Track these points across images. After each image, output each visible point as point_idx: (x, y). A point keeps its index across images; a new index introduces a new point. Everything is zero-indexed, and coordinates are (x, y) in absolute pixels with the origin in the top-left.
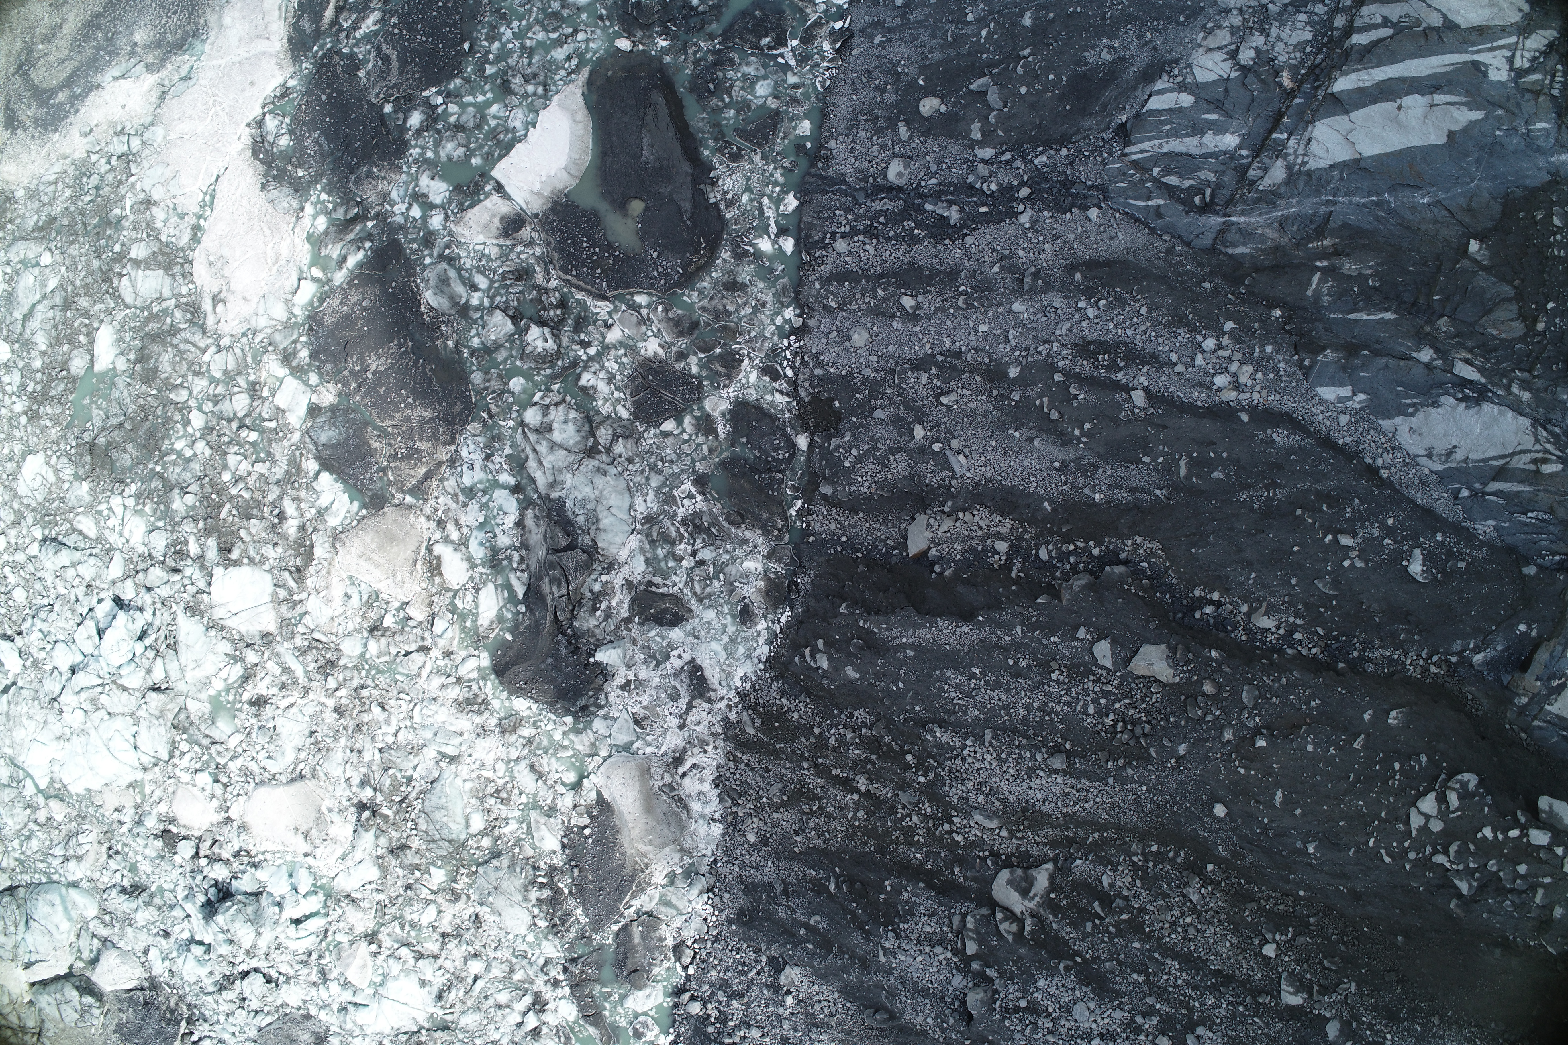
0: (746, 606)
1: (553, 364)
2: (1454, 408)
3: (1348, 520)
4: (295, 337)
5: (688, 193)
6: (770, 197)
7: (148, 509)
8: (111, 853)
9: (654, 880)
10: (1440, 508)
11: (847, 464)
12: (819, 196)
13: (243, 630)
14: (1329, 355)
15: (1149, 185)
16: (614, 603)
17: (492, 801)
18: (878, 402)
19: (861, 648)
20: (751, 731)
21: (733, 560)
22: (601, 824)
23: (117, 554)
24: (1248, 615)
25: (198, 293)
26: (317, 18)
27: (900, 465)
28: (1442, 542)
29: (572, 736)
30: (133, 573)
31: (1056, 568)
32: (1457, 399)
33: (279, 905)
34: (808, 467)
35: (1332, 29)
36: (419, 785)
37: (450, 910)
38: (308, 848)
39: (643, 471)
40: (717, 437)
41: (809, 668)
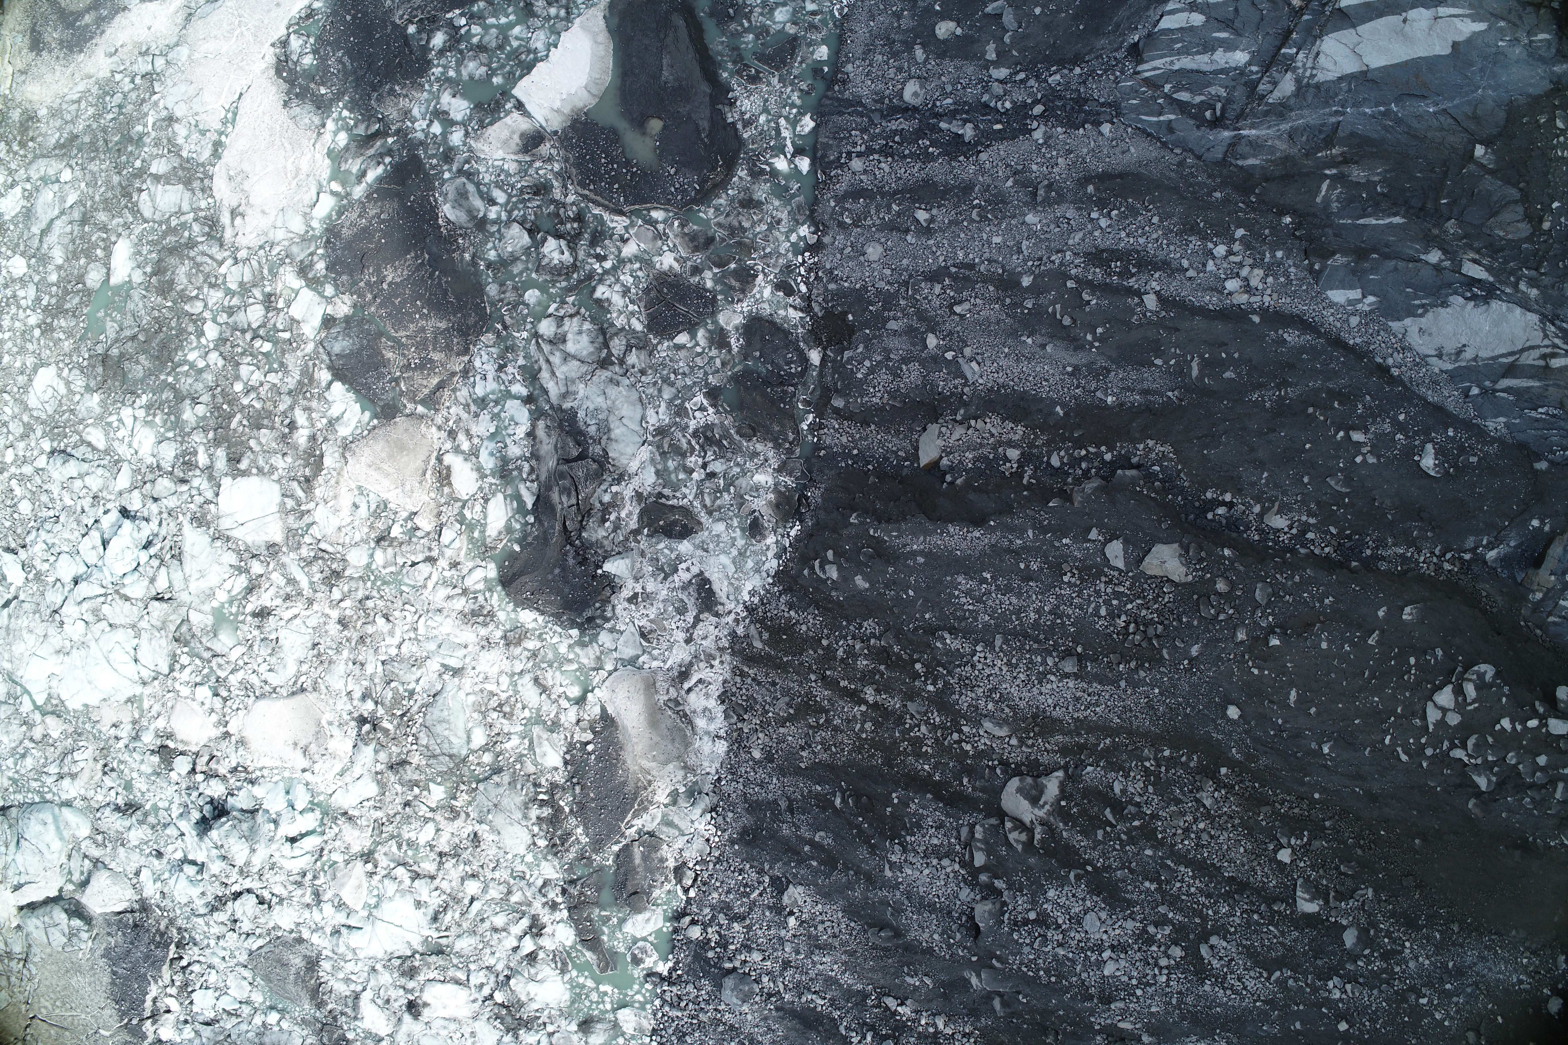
0: (756, 520)
1: (568, 277)
2: (1463, 307)
3: (1360, 417)
4: (312, 249)
5: (705, 112)
6: (787, 118)
8: (107, 770)
10: (1451, 406)
11: (859, 376)
12: (835, 118)
13: (249, 540)
14: (1339, 259)
15: (1160, 101)
17: (495, 715)
18: (892, 314)
19: (871, 557)
20: (758, 644)
21: (744, 473)
22: (604, 740)
23: (125, 465)
24: (1261, 515)
25: (217, 207)
27: (912, 374)
28: (1454, 438)
29: (577, 649)
30: (140, 484)
31: (1068, 474)
32: (1466, 299)
33: (275, 822)
34: (820, 382)
37: (449, 828)
38: (306, 764)
39: (655, 383)
40: (730, 351)
41: (818, 579)
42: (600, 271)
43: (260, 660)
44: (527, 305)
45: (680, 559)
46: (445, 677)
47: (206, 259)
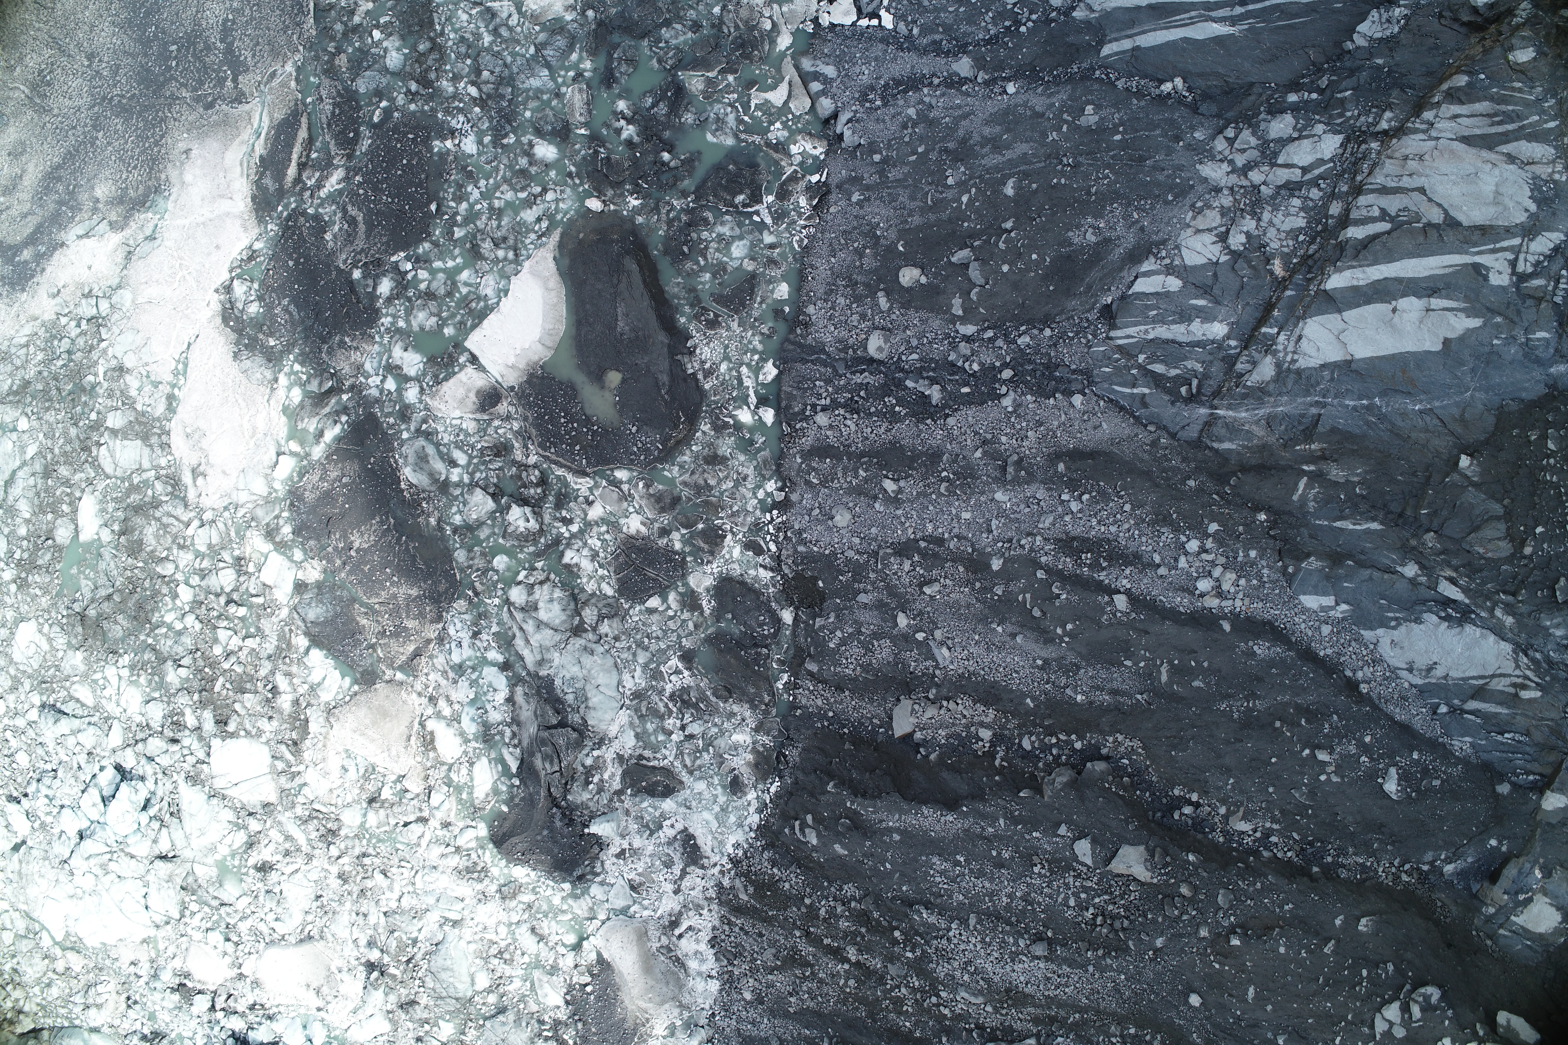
0: (736, 778)
1: (535, 542)
2: (1437, 626)
3: (1326, 736)
4: (276, 512)
5: (665, 365)
6: (748, 365)
10: (1418, 724)
11: (832, 645)
12: (798, 366)
13: (245, 800)
14: (1313, 563)
15: (1134, 372)
16: (606, 776)
17: (496, 961)
18: (862, 586)
19: (849, 829)
20: (744, 897)
21: (722, 733)
23: (116, 724)
24: (1226, 818)
26: (280, 176)
27: (884, 651)
28: (1419, 760)
29: (570, 901)
31: (1039, 759)
32: (1440, 618)
34: (794, 642)
35: (1327, 217)
36: (424, 947)
38: (321, 1004)
39: (629, 648)
40: (702, 613)
41: (799, 840)
42: (567, 535)
44: (497, 571)
45: (664, 817)
46: (446, 928)
47: (172, 520)
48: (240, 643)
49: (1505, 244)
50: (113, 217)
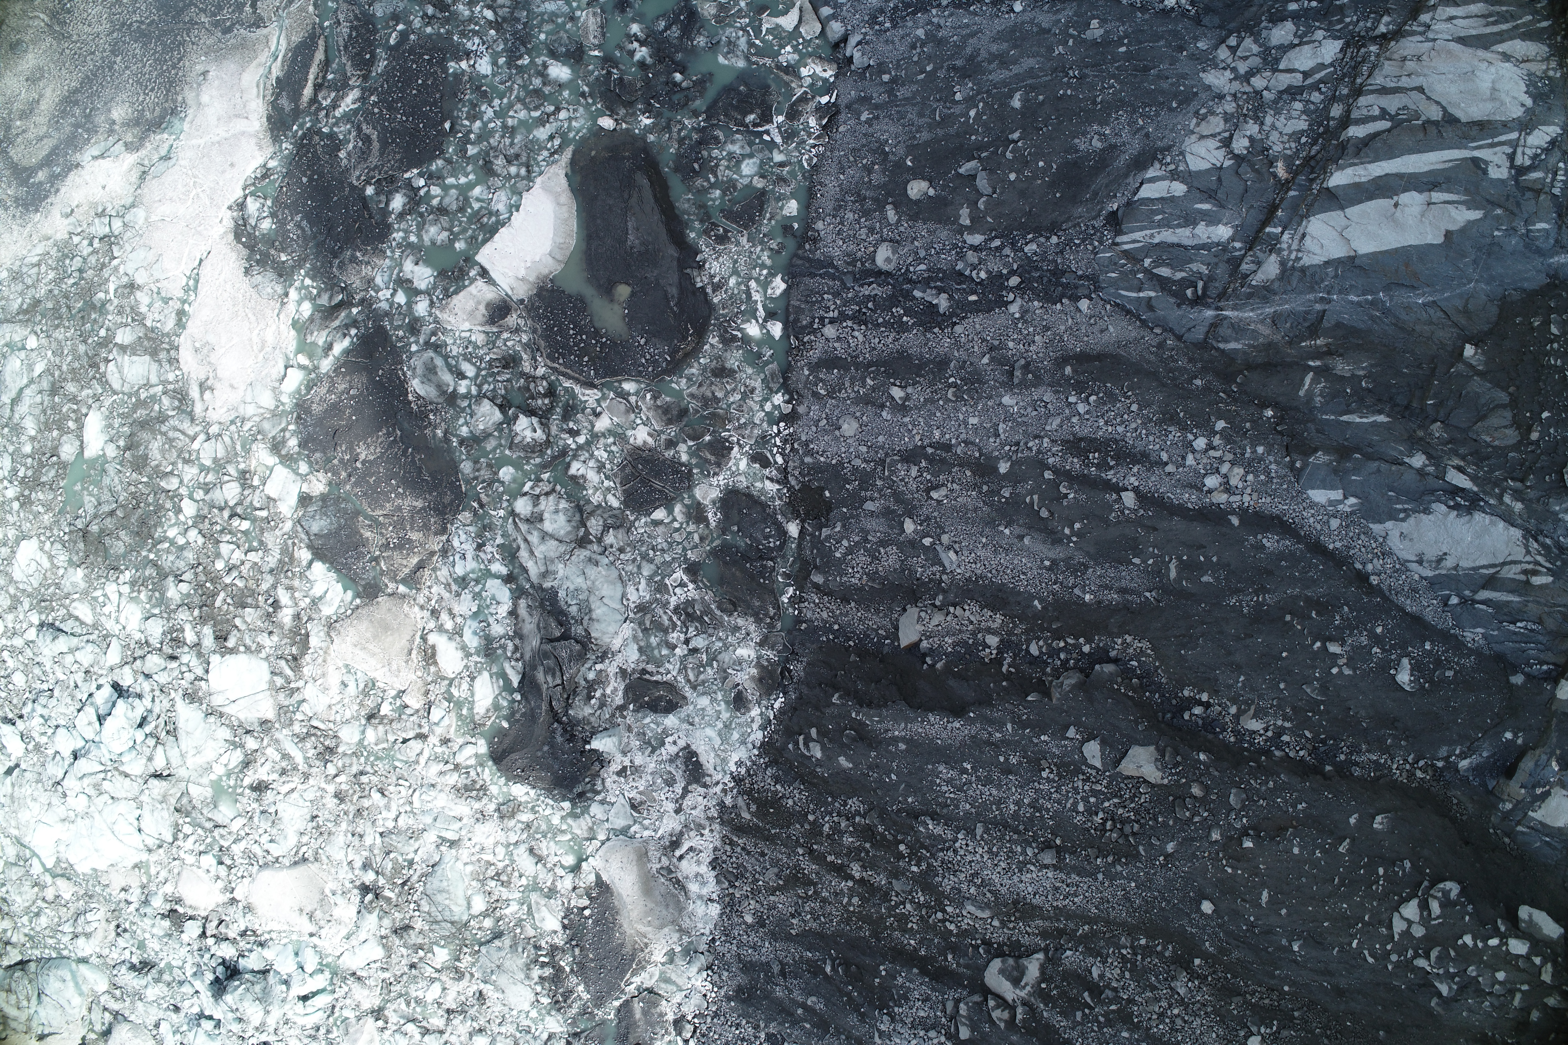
2: (1446, 515)
3: (1337, 628)
5: (674, 278)
7: (143, 596)
8: (120, 930)
9: (653, 958)
10: (1429, 615)
11: (838, 555)
12: (807, 280)
13: (242, 717)
14: (1321, 458)
15: (1140, 276)
16: (608, 691)
17: (493, 883)
18: (869, 494)
19: (854, 740)
20: (746, 815)
21: (726, 647)
22: (600, 905)
23: (114, 640)
24: (1237, 717)
26: (296, 96)
27: (890, 558)
28: (1431, 651)
30: (131, 659)
31: (1047, 664)
32: (1449, 507)
33: (286, 983)
34: (799, 555)
35: (1328, 119)
36: (420, 868)
37: (454, 988)
38: (313, 929)
39: (634, 560)
40: (708, 525)
41: (803, 755)
43: (261, 831)
44: (503, 483)
48: (243, 557)
49: (1503, 138)
50: (129, 138)
